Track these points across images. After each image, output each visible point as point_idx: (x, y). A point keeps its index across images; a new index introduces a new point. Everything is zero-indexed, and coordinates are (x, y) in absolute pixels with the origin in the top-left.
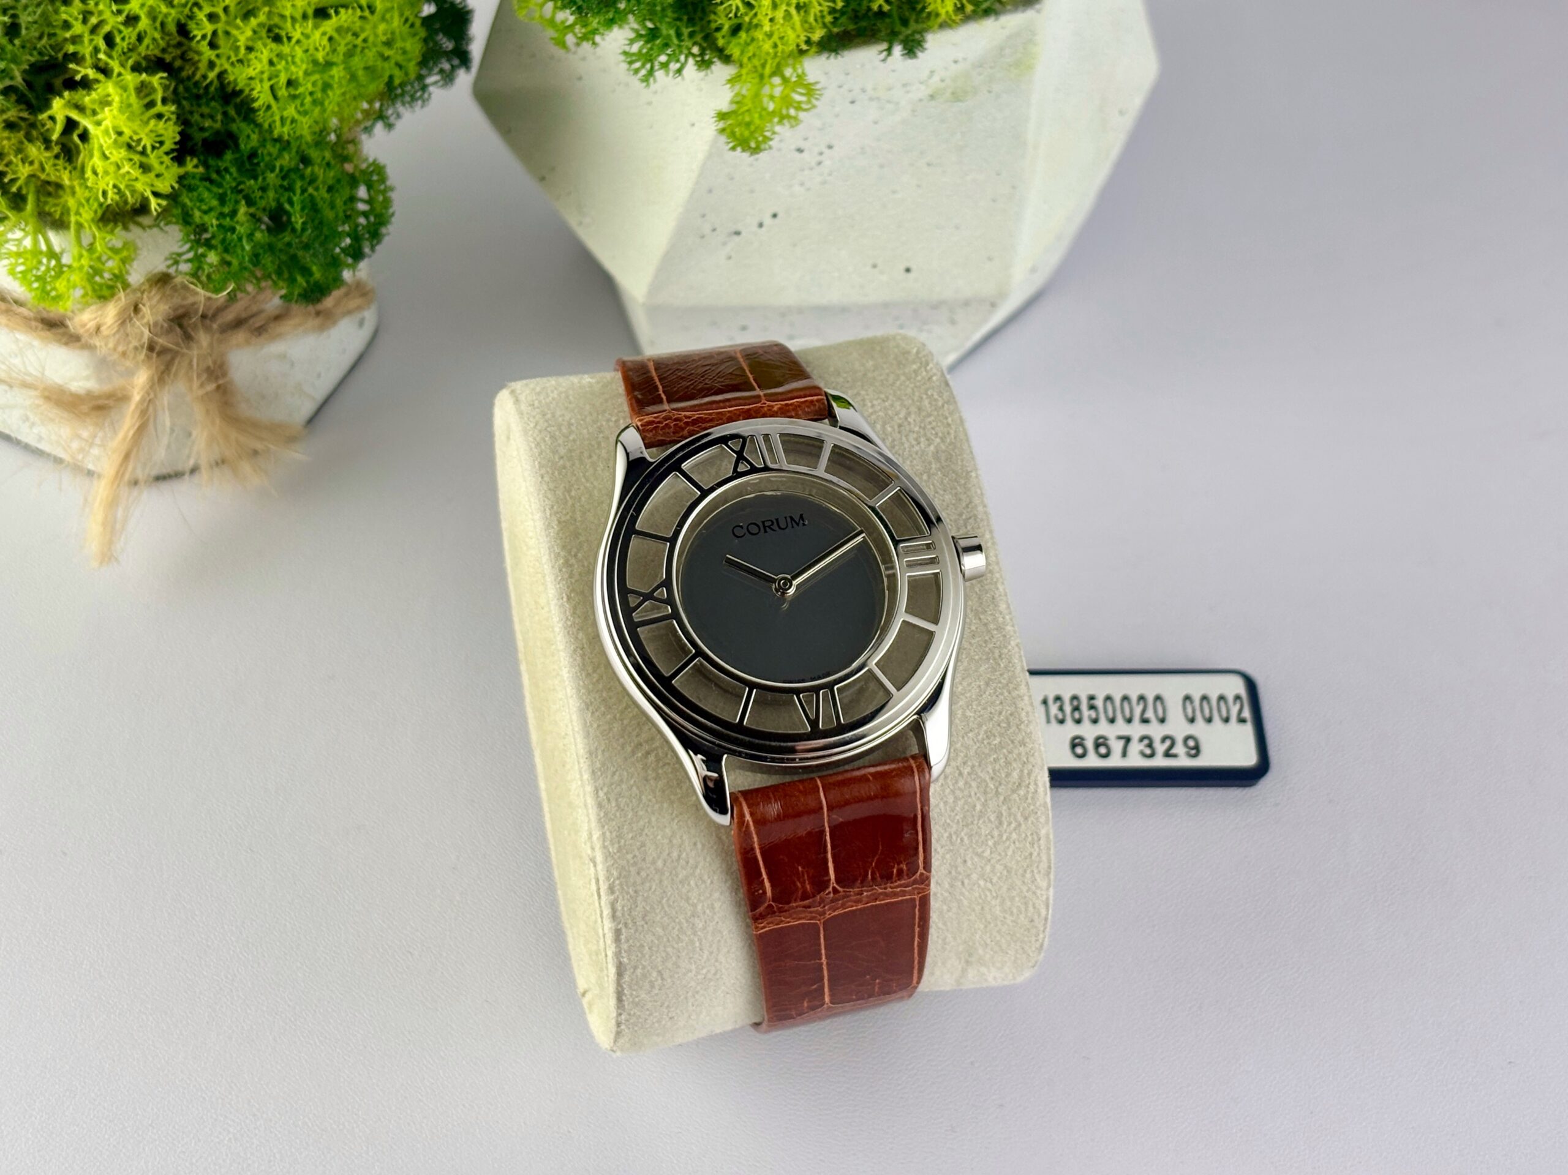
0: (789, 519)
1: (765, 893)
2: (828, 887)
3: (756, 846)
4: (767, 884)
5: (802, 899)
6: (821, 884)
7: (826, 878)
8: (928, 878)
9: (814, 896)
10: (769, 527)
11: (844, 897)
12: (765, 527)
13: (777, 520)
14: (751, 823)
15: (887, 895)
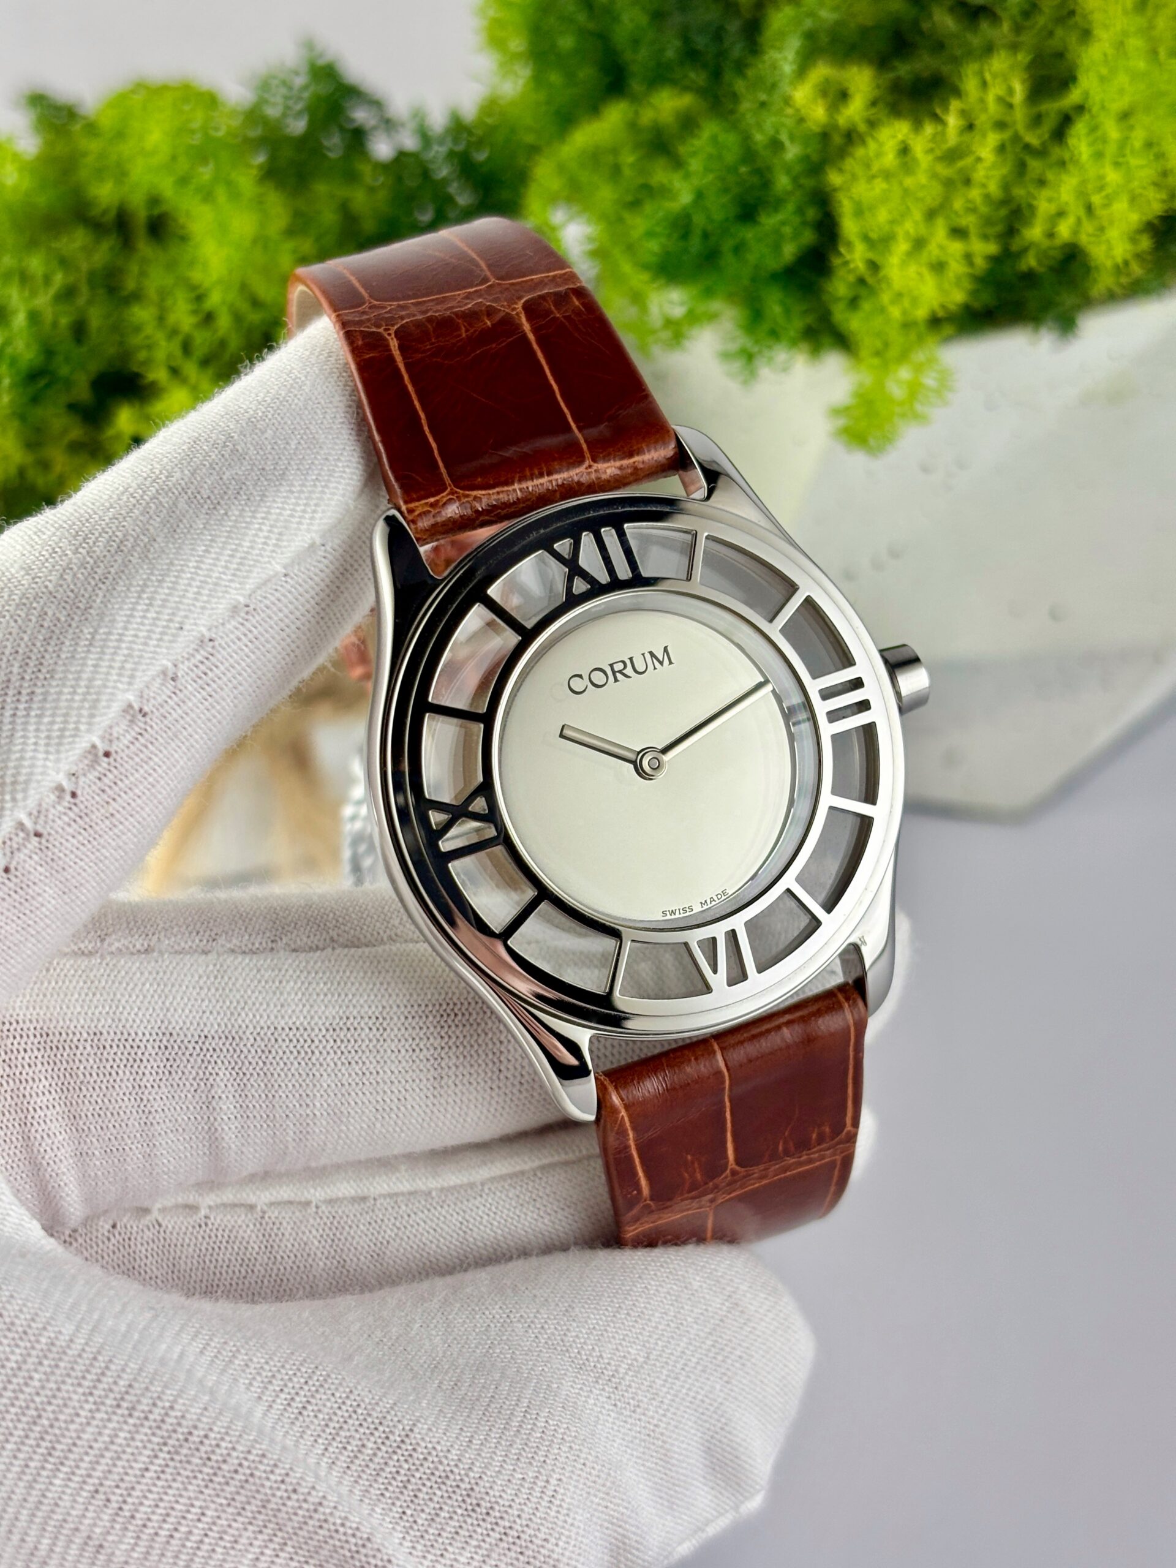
0: (648, 656)
1: (640, 1191)
2: (726, 1169)
3: (632, 1143)
4: (643, 1182)
5: (689, 1191)
6: (714, 1169)
7: (722, 1162)
8: (855, 1135)
9: (706, 1183)
10: (620, 672)
11: (745, 1177)
12: (614, 673)
13: (631, 659)
14: (626, 1119)
15: (800, 1164)
